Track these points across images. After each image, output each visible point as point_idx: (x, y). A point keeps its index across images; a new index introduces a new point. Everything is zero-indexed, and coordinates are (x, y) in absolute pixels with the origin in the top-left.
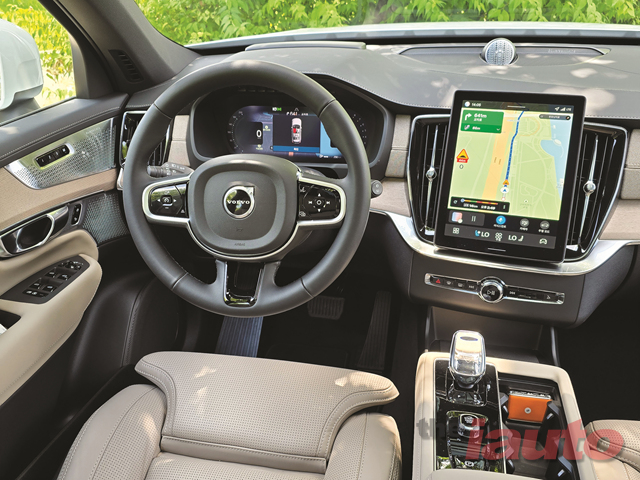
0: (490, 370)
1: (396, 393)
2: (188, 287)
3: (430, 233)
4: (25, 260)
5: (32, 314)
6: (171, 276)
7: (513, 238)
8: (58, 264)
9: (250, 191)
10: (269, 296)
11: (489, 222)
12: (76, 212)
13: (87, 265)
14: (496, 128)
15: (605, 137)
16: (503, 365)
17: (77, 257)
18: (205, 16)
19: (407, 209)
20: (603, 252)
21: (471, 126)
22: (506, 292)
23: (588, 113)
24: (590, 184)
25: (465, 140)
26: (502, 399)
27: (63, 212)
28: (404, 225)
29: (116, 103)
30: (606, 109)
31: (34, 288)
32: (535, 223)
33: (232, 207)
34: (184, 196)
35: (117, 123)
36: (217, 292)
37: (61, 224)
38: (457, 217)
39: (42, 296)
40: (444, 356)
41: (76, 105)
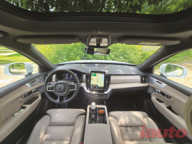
0: (96, 107)
1: (85, 112)
2: (54, 100)
3: (88, 89)
4: (28, 98)
5: (28, 107)
6: (51, 99)
7: (98, 89)
8: (34, 97)
9: (62, 86)
10: (65, 101)
11: (95, 87)
12: (37, 89)
13: (39, 97)
14: (96, 76)
15: (108, 76)
16: (98, 106)
17: (37, 96)
18: (61, 58)
19: (85, 86)
20: (109, 90)
21: (93, 75)
22: (98, 96)
23: (106, 73)
24: (107, 82)
25: (92, 77)
26: (98, 111)
27: (35, 90)
28: (85, 88)
29: (45, 73)
30: (108, 73)
31: (29, 102)
32: (101, 87)
33: (60, 89)
34: (53, 87)
35: (45, 76)
36: (58, 101)
37: (34, 92)
38: (92, 87)
39: (31, 103)
40: (90, 106)
41: (38, 74)
